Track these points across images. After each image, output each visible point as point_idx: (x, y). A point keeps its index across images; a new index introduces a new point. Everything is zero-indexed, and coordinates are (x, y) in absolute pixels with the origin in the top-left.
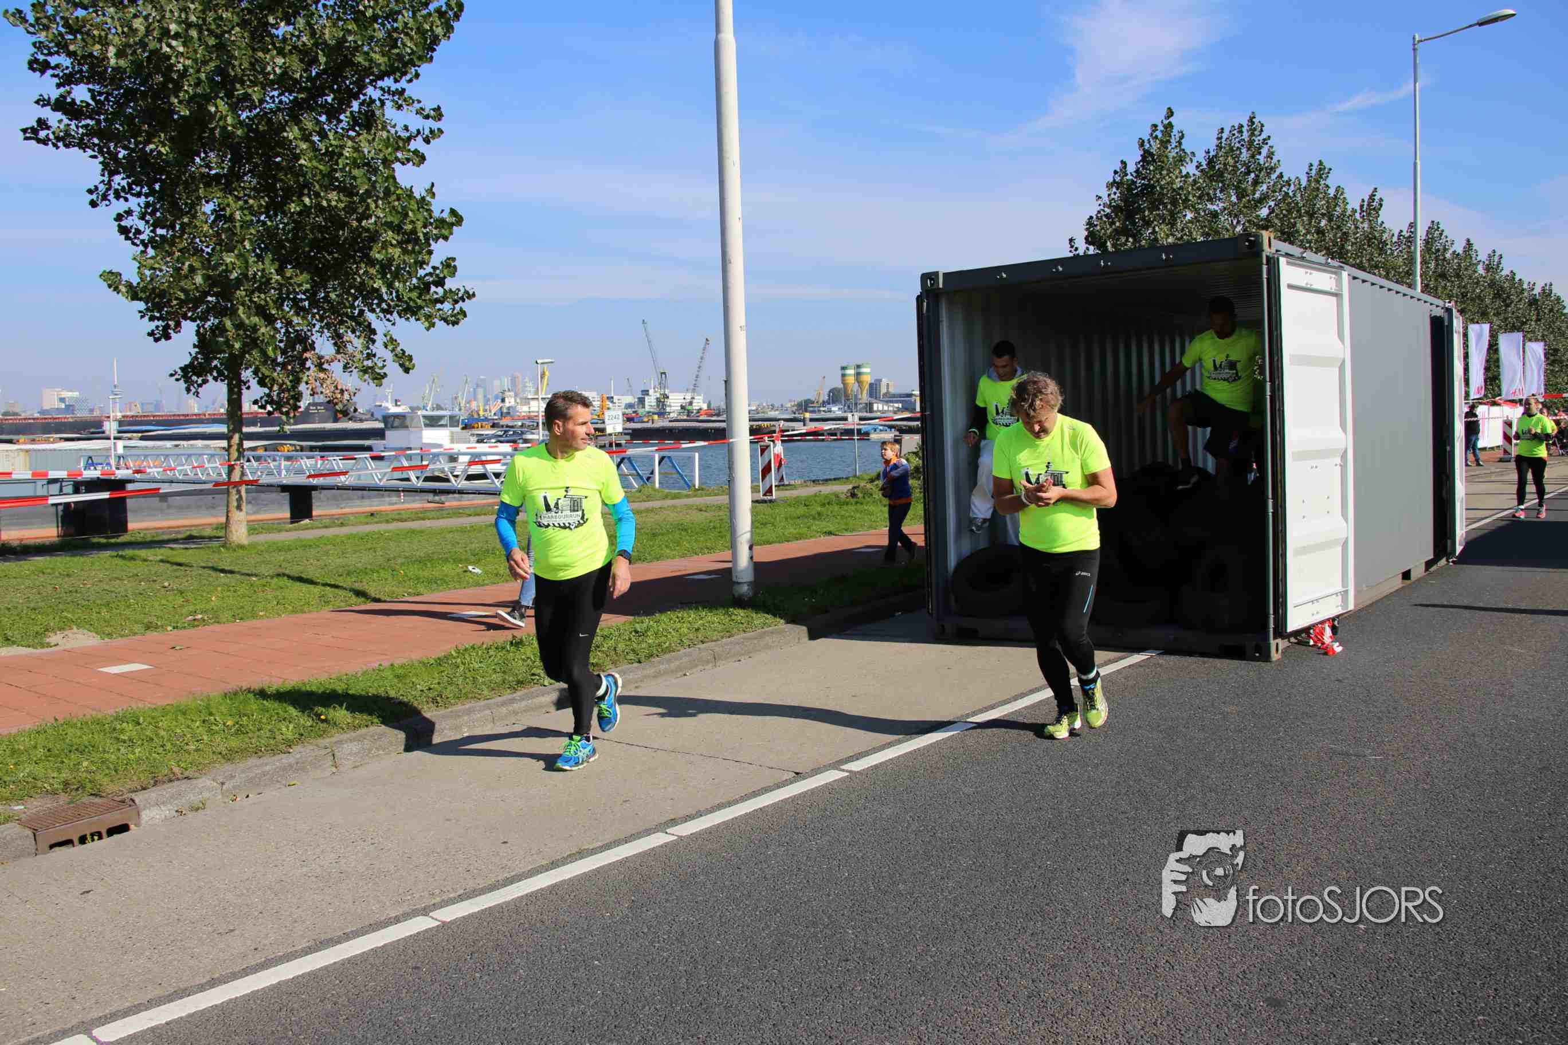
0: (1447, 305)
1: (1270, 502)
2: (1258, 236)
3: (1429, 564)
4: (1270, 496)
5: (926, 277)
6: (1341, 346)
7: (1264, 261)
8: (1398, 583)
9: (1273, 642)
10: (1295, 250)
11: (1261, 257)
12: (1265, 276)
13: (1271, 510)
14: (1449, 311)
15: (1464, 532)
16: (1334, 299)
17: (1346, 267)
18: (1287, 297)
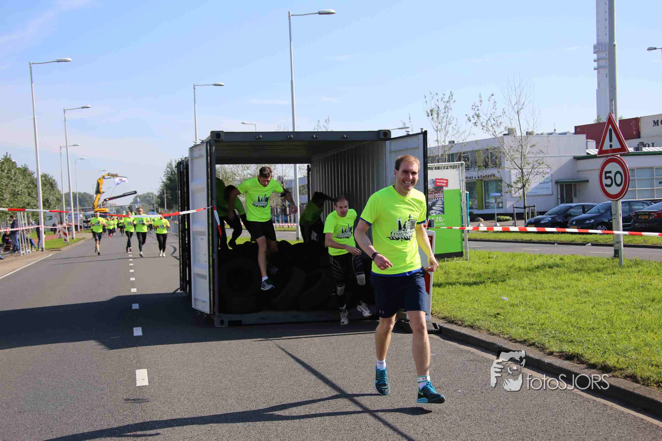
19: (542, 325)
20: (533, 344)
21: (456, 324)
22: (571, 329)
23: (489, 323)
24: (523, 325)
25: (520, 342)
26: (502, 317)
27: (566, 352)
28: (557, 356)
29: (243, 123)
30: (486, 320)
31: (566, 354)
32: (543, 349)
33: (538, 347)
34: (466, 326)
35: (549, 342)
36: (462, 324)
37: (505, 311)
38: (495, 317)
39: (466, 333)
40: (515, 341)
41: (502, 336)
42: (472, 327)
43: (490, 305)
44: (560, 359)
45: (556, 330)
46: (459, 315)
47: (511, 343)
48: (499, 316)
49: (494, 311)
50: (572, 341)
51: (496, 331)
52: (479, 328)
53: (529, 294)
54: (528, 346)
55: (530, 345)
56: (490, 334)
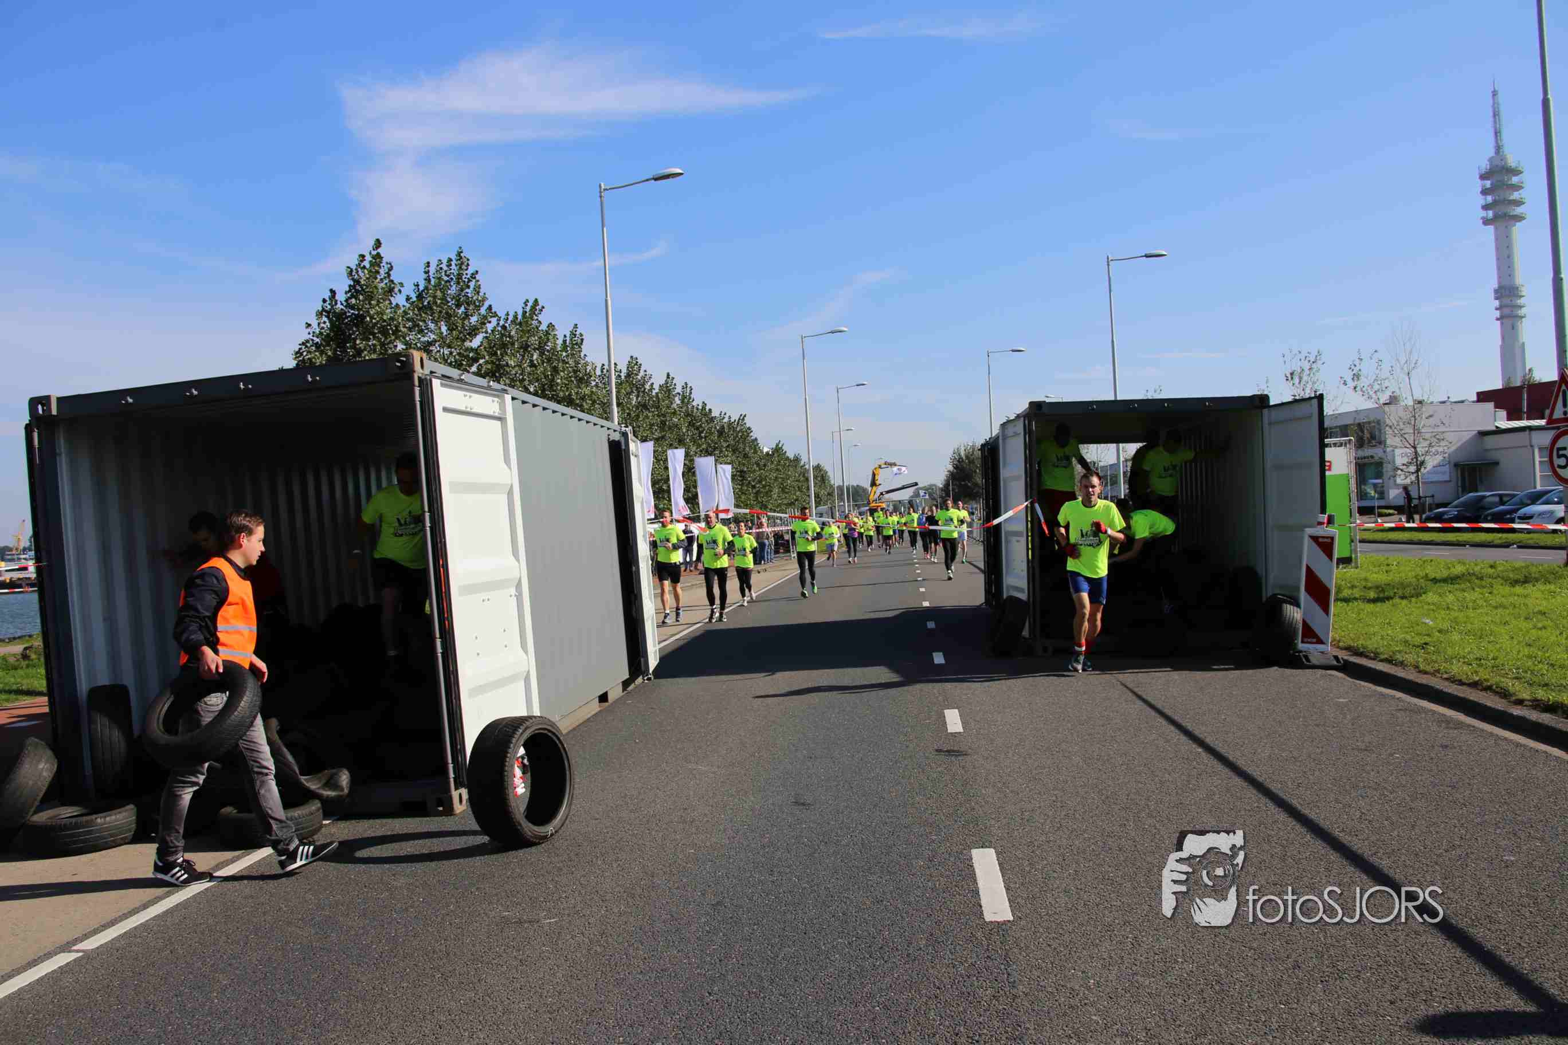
0: (623, 429)
1: (438, 642)
2: (407, 356)
3: (626, 684)
4: (438, 635)
5: (34, 402)
6: (509, 471)
7: (416, 383)
8: (595, 707)
9: (455, 794)
10: (454, 373)
11: (412, 378)
12: (417, 398)
13: (439, 650)
14: (625, 435)
15: (658, 647)
16: (498, 423)
17: (510, 389)
18: (441, 419)
19: (1494, 659)
20: (1489, 688)
21: (1367, 657)
22: (1540, 666)
23: (1416, 657)
24: (1466, 660)
25: (1470, 685)
26: (1433, 649)
27: (1542, 700)
28: (1530, 706)
30: (1411, 653)
31: (1543, 704)
32: (1506, 696)
33: (1497, 692)
34: (1382, 661)
35: (1513, 685)
36: (1375, 656)
37: (1435, 639)
38: (1423, 648)
39: (1385, 671)
40: (1461, 683)
41: (1438, 675)
42: (1391, 661)
43: (1409, 630)
44: (1534, 712)
45: (1518, 669)
46: (1371, 644)
47: (1454, 686)
48: (1428, 647)
49: (1418, 640)
50: (1546, 685)
51: (1428, 668)
52: (1402, 664)
53: (1461, 616)
54: (1481, 690)
55: (1485, 690)
56: (1420, 672)
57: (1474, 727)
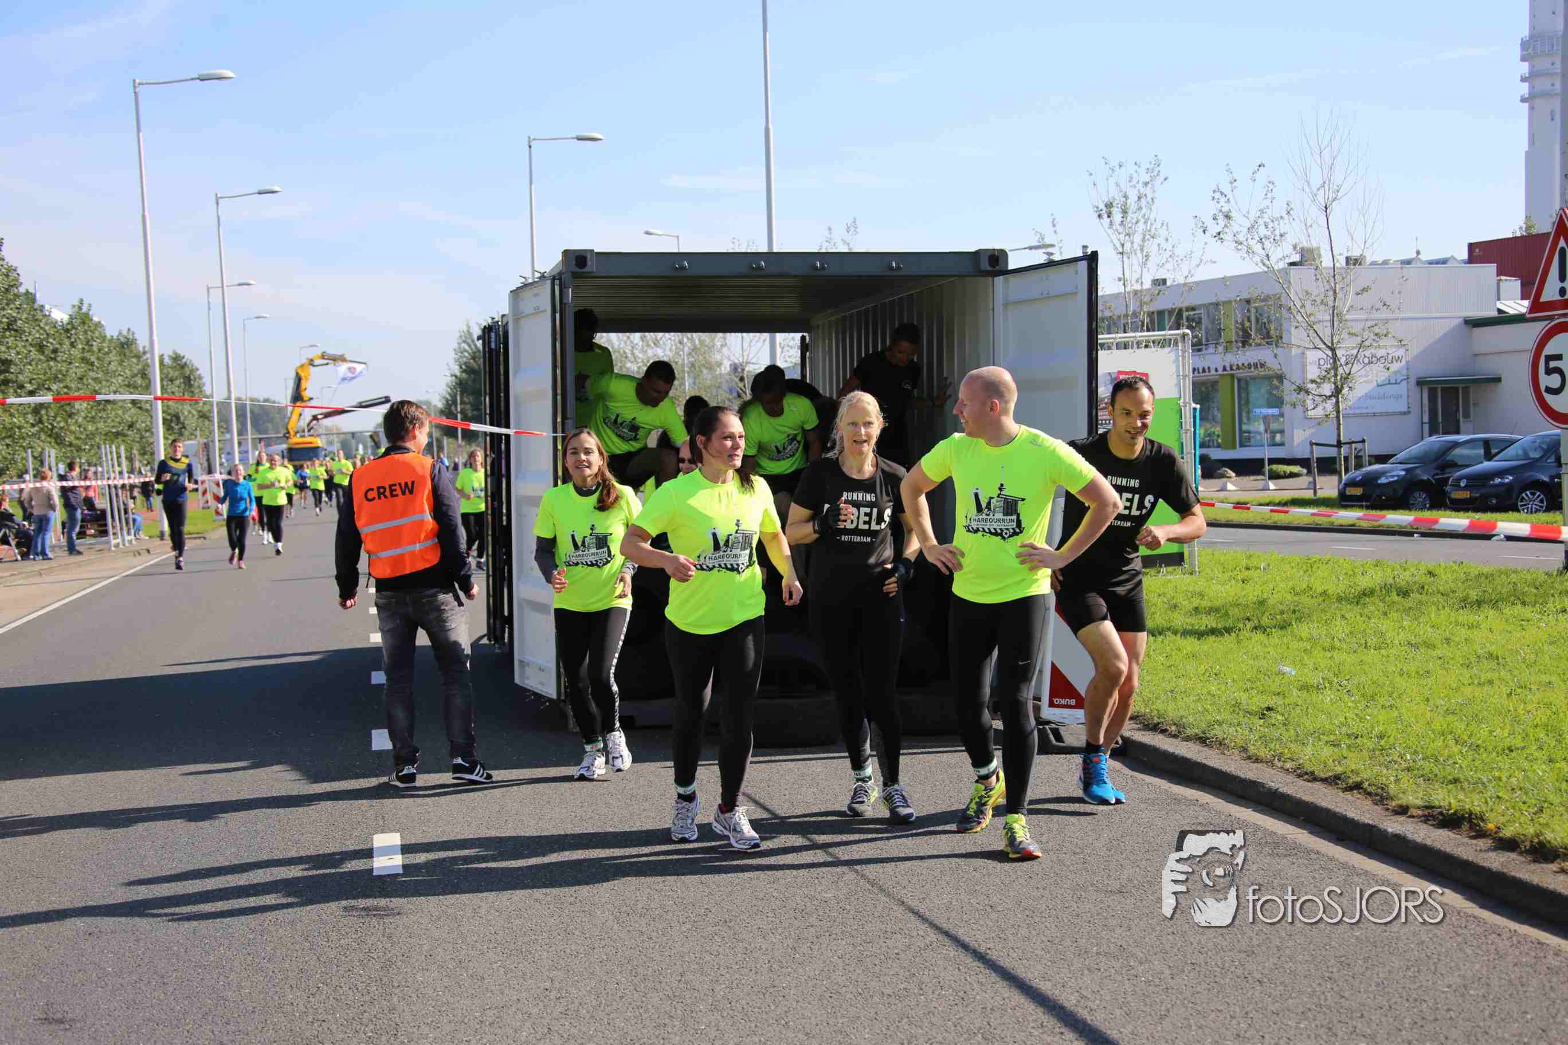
19: (1381, 737)
20: (1357, 786)
21: (1164, 731)
22: (1456, 749)
23: (1247, 733)
24: (1332, 738)
25: (1324, 780)
26: (1280, 717)
27: (1440, 807)
28: (1419, 817)
29: (648, 233)
30: (1239, 724)
31: (1441, 813)
32: (1382, 799)
33: (1370, 794)
34: (1188, 739)
35: (1397, 781)
36: (1178, 732)
37: (1287, 701)
38: (1263, 716)
39: (1189, 755)
40: (1313, 778)
41: (1280, 764)
42: (1203, 740)
43: (1249, 685)
44: (1425, 826)
45: (1416, 752)
47: (1300, 782)
48: (1272, 714)
49: (1258, 702)
50: (1456, 781)
51: (1263, 753)
52: (1221, 743)
53: (1348, 658)
54: (1342, 790)
55: (1350, 789)
56: (1249, 758)
57: (1318, 853)
